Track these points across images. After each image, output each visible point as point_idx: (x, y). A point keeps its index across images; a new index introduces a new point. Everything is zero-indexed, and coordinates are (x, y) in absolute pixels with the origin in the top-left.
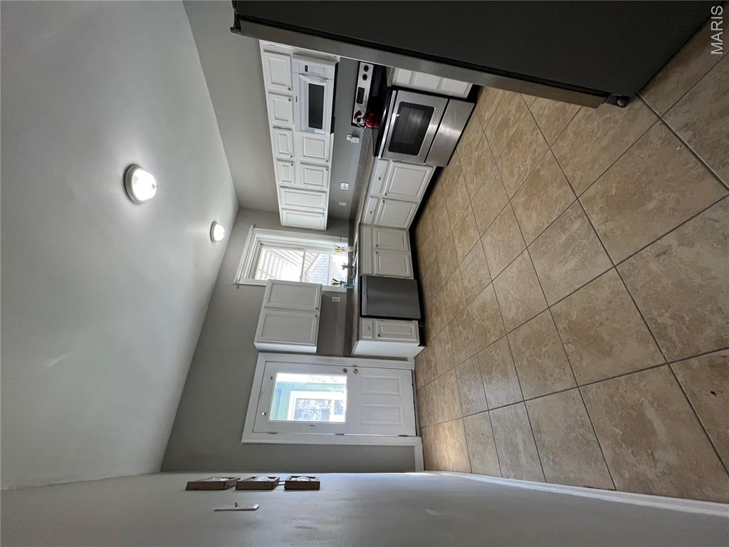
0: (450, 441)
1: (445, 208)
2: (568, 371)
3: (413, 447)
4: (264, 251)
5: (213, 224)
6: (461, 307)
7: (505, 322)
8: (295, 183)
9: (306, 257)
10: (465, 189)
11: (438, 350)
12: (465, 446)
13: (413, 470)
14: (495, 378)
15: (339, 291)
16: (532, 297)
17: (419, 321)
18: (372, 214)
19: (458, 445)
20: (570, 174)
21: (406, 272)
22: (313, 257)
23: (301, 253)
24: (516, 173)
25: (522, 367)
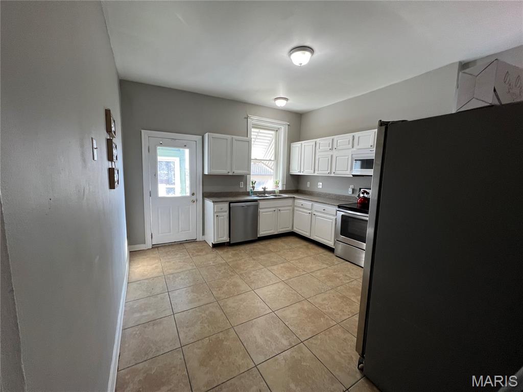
0: (149, 268)
1: (306, 255)
3: (145, 243)
4: (273, 132)
5: (286, 99)
6: (237, 271)
7: (225, 300)
8: (319, 152)
9: (270, 162)
10: (317, 269)
11: (210, 256)
12: (145, 278)
13: (129, 244)
14: (189, 295)
15: (248, 186)
16: (241, 316)
17: (229, 242)
18: (301, 206)
19: (146, 273)
20: (319, 337)
21: (263, 231)
22: (271, 166)
23: (273, 159)
24: (325, 302)
25: (195, 312)
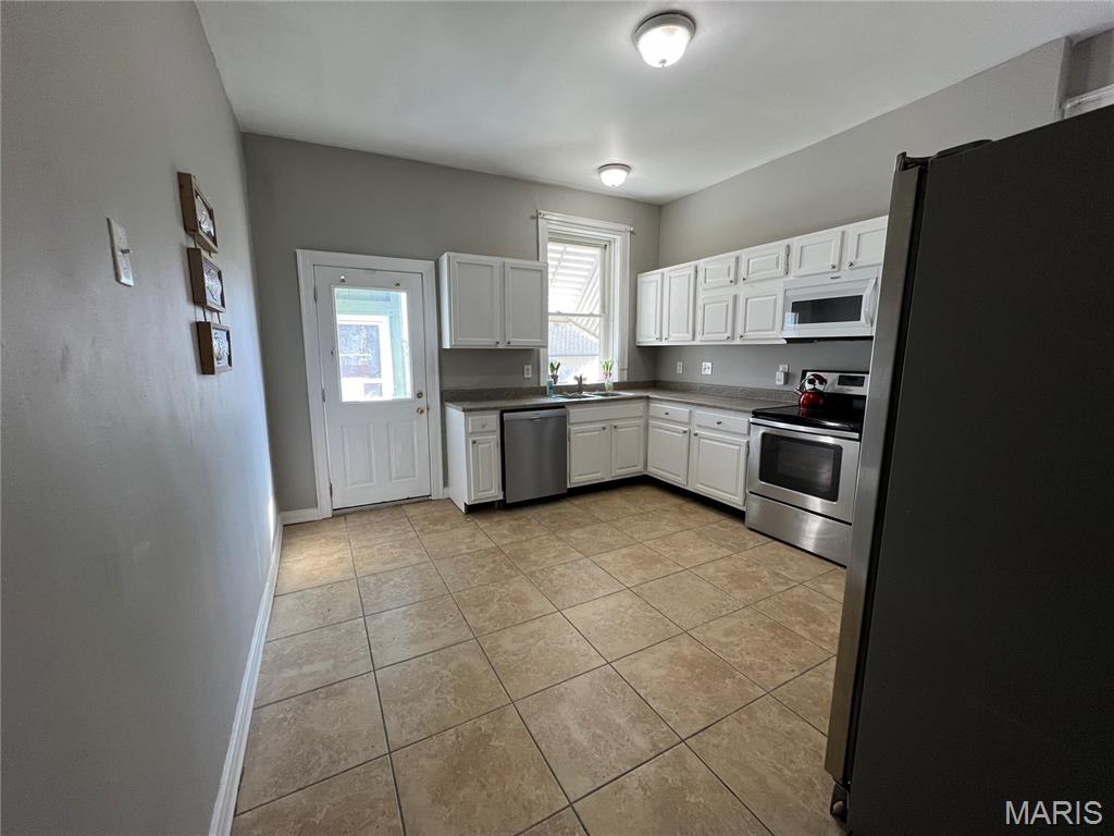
0: (324, 561)
1: (678, 529)
2: (415, 737)
3: (317, 506)
4: (597, 251)
5: (626, 167)
6: (521, 566)
7: (495, 635)
8: (704, 290)
9: (592, 319)
10: (706, 559)
11: (460, 532)
12: (314, 584)
14: (412, 624)
15: (542, 374)
16: (531, 675)
17: (503, 501)
18: (665, 416)
19: (316, 573)
20: (725, 728)
21: (578, 477)
22: (593, 329)
23: (597, 312)
24: (731, 639)
25: (424, 665)
